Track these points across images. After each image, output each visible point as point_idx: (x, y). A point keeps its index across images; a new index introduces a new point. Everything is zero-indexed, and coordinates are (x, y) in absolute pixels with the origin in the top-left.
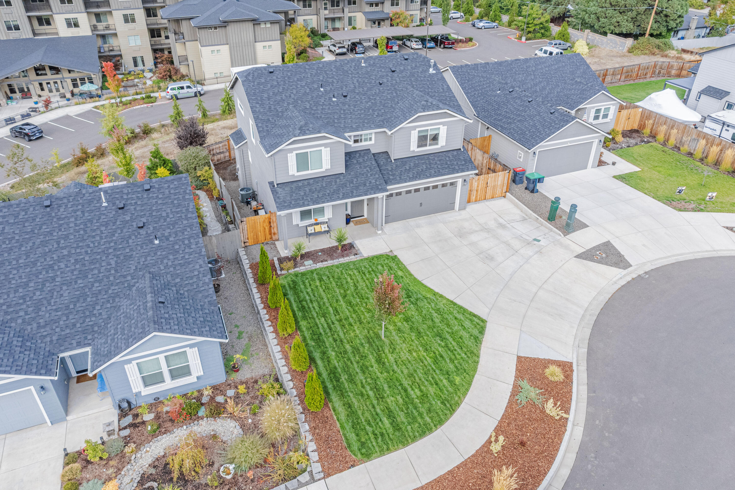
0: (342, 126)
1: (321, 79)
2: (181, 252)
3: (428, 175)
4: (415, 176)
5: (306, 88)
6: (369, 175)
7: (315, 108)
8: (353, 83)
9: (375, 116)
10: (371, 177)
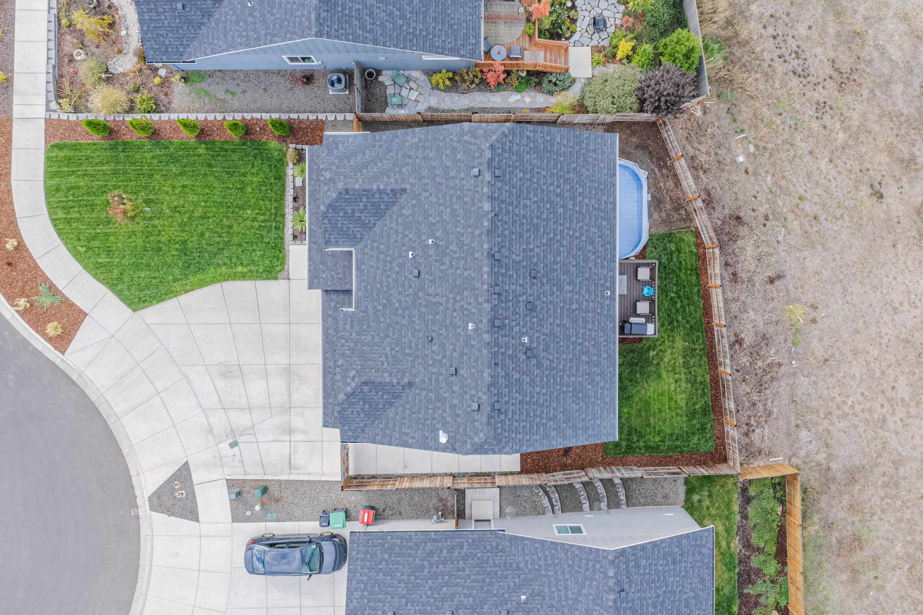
0: (366, 250)
1: (451, 247)
2: (236, 28)
3: (327, 355)
4: (330, 337)
5: (438, 218)
6: (333, 273)
7: (400, 221)
8: (437, 295)
9: (375, 304)
10: (329, 275)
